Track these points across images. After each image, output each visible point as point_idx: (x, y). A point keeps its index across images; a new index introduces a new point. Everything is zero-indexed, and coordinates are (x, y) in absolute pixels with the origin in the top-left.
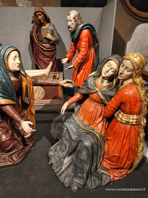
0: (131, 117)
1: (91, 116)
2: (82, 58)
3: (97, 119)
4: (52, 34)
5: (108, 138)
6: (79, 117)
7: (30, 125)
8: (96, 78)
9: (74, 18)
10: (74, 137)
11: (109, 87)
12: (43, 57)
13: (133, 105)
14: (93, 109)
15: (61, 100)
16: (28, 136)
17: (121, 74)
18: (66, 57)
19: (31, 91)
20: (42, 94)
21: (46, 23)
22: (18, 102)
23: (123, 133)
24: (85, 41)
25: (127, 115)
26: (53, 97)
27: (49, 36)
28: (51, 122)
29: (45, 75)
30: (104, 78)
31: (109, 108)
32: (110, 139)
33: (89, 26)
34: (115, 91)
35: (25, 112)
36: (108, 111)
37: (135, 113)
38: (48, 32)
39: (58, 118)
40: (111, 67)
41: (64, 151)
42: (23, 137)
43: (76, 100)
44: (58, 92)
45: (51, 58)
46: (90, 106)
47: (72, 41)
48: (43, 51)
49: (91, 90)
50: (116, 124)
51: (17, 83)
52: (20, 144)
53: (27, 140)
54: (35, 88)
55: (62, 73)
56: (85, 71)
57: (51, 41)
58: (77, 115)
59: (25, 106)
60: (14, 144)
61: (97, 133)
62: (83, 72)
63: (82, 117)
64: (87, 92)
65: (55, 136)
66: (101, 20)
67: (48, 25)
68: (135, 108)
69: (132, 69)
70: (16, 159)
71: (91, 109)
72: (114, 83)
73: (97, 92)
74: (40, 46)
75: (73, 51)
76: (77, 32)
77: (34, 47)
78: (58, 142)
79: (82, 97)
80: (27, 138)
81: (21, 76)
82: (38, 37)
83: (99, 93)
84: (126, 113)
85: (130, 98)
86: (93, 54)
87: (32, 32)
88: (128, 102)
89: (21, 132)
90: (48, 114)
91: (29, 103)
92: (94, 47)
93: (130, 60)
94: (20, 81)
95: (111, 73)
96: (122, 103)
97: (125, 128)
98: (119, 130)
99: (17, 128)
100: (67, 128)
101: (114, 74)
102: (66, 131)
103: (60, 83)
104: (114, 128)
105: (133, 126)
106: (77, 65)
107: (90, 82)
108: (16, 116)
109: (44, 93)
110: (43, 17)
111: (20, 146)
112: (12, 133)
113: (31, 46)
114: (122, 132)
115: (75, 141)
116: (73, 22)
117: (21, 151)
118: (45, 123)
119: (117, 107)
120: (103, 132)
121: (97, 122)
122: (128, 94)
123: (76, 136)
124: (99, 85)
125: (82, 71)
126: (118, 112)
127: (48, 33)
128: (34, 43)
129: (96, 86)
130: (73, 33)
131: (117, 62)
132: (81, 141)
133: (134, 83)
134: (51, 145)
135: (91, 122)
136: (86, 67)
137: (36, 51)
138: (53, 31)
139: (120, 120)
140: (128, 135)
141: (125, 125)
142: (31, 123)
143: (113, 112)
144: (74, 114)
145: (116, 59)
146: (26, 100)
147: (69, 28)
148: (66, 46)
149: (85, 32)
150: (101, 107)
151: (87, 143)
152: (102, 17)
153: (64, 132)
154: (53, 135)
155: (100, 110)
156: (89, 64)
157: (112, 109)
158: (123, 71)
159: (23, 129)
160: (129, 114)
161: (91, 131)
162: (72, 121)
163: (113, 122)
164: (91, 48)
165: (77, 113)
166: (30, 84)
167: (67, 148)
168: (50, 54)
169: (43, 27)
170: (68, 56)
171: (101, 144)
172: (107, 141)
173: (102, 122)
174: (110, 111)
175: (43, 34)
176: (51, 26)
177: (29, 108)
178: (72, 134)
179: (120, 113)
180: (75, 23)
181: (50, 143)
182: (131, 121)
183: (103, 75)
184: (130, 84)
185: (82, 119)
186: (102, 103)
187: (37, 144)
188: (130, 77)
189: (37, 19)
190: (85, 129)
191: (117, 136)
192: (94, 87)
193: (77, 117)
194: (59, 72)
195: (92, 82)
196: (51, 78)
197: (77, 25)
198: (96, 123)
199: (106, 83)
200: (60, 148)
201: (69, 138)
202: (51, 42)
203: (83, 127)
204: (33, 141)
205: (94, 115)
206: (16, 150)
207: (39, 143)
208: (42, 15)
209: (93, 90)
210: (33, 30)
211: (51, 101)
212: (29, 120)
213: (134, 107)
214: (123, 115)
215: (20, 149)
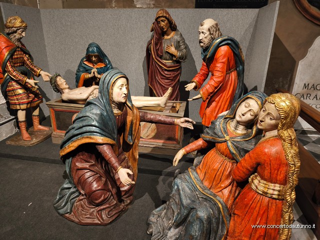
0: (272, 186)
1: (215, 176)
2: (215, 86)
3: (223, 181)
4: (178, 47)
5: (236, 212)
6: (197, 173)
7: (128, 174)
8: (228, 121)
9: (209, 30)
10: (186, 201)
11: (245, 136)
12: (161, 78)
13: (275, 169)
14: (218, 166)
15: (178, 143)
16: (126, 188)
17: (261, 121)
18: (192, 82)
19: (137, 128)
20: (152, 132)
21: (171, 31)
22: (118, 141)
23: (257, 209)
24: (222, 62)
25: (265, 182)
26: (167, 137)
27: (173, 50)
28: (159, 173)
29: (159, 105)
30: (238, 122)
31: (241, 168)
32: (239, 214)
33: (230, 42)
34: (253, 144)
35: (126, 155)
36: (238, 173)
37: (278, 182)
38: (173, 44)
39: (169, 170)
40: (250, 109)
41: (170, 219)
42: (118, 188)
43: (197, 148)
44: (175, 131)
45: (172, 80)
46: (215, 159)
47: (204, 60)
48: (162, 70)
49: (219, 137)
50: (249, 192)
51: (120, 117)
52: (113, 198)
53: (123, 194)
54: (142, 123)
55: (184, 104)
56: (219, 104)
57: (175, 56)
58: (195, 170)
59: (127, 147)
60: (106, 196)
61: (219, 201)
62: (216, 106)
63: (201, 175)
64: (213, 139)
65: (162, 196)
66: (256, 26)
67: (173, 33)
68: (277, 174)
69: (277, 117)
70: (106, 217)
71: (217, 165)
72: (254, 132)
73: (226, 141)
74: (159, 63)
75: (204, 74)
76: (211, 50)
77: (151, 64)
78: (165, 205)
79: (206, 144)
80: (124, 191)
81: (126, 108)
82: (157, 50)
83: (229, 144)
84: (265, 180)
85: (271, 159)
86: (233, 81)
87: (150, 43)
88: (267, 163)
89: (117, 181)
90: (157, 161)
91: (132, 143)
92: (236, 70)
93: (274, 103)
94: (124, 115)
95: (248, 117)
96: (258, 164)
97: (260, 200)
98: (251, 202)
99: (112, 175)
100: (178, 186)
101: (255, 118)
102: (175, 190)
103: (175, 122)
104: (245, 198)
105: (274, 201)
106: (206, 95)
107: (219, 126)
108: (114, 160)
109: (156, 130)
110: (166, 24)
111: (113, 200)
112: (106, 181)
113: (146, 62)
114: (256, 207)
115: (186, 207)
116: (206, 35)
117: (114, 208)
118: (151, 174)
119: (252, 168)
120: (230, 202)
121: (223, 185)
122: (268, 152)
123: (189, 201)
124: (231, 131)
125: (214, 104)
126: (253, 175)
127: (172, 46)
128: (151, 58)
129: (226, 132)
130: (205, 49)
131: (259, 103)
132: (194, 208)
133: (279, 137)
134: (154, 207)
135: (214, 184)
136: (222, 99)
137: (152, 70)
138: (179, 42)
139: (255, 188)
140: (264, 213)
141: (262, 196)
142: (131, 173)
143: (246, 175)
144: (191, 168)
145: (258, 98)
146: (129, 140)
147: (200, 42)
148: (196, 64)
149: (224, 49)
150: (231, 164)
151: (202, 214)
152: (257, 22)
153: (173, 192)
154: (160, 194)
155: (229, 169)
156: (226, 95)
157: (245, 170)
158: (264, 118)
159: (119, 178)
160: (269, 182)
161: (212, 197)
162: (187, 177)
163: (246, 189)
164: (231, 72)
165: (195, 167)
166: (136, 120)
167: (175, 216)
168: (171, 75)
169: (166, 37)
170: (195, 81)
171: (224, 219)
172: (234, 217)
173: (230, 187)
174: (241, 172)
175: (165, 46)
176: (177, 35)
177: (131, 150)
178: (183, 197)
179: (256, 178)
180: (210, 37)
181: (154, 204)
182: (270, 191)
183: (238, 118)
184: (273, 137)
185: (202, 178)
186: (233, 159)
187: (136, 202)
188: (275, 127)
189: (159, 27)
190: (203, 192)
191: (249, 211)
192: (223, 133)
193: (195, 173)
194: (181, 102)
195: (221, 126)
196: (167, 110)
197: (213, 39)
198: (221, 187)
199: (241, 130)
200: (166, 214)
201: (179, 202)
202: (174, 59)
203: (201, 190)
204: (131, 197)
205: (219, 175)
206: (108, 206)
207: (138, 200)
208: (166, 22)
209: (221, 138)
210: (151, 40)
211: (164, 143)
212: (128, 168)
213: (276, 172)
214: (260, 182)
215: (112, 204)
